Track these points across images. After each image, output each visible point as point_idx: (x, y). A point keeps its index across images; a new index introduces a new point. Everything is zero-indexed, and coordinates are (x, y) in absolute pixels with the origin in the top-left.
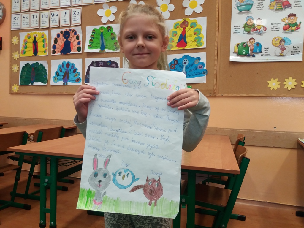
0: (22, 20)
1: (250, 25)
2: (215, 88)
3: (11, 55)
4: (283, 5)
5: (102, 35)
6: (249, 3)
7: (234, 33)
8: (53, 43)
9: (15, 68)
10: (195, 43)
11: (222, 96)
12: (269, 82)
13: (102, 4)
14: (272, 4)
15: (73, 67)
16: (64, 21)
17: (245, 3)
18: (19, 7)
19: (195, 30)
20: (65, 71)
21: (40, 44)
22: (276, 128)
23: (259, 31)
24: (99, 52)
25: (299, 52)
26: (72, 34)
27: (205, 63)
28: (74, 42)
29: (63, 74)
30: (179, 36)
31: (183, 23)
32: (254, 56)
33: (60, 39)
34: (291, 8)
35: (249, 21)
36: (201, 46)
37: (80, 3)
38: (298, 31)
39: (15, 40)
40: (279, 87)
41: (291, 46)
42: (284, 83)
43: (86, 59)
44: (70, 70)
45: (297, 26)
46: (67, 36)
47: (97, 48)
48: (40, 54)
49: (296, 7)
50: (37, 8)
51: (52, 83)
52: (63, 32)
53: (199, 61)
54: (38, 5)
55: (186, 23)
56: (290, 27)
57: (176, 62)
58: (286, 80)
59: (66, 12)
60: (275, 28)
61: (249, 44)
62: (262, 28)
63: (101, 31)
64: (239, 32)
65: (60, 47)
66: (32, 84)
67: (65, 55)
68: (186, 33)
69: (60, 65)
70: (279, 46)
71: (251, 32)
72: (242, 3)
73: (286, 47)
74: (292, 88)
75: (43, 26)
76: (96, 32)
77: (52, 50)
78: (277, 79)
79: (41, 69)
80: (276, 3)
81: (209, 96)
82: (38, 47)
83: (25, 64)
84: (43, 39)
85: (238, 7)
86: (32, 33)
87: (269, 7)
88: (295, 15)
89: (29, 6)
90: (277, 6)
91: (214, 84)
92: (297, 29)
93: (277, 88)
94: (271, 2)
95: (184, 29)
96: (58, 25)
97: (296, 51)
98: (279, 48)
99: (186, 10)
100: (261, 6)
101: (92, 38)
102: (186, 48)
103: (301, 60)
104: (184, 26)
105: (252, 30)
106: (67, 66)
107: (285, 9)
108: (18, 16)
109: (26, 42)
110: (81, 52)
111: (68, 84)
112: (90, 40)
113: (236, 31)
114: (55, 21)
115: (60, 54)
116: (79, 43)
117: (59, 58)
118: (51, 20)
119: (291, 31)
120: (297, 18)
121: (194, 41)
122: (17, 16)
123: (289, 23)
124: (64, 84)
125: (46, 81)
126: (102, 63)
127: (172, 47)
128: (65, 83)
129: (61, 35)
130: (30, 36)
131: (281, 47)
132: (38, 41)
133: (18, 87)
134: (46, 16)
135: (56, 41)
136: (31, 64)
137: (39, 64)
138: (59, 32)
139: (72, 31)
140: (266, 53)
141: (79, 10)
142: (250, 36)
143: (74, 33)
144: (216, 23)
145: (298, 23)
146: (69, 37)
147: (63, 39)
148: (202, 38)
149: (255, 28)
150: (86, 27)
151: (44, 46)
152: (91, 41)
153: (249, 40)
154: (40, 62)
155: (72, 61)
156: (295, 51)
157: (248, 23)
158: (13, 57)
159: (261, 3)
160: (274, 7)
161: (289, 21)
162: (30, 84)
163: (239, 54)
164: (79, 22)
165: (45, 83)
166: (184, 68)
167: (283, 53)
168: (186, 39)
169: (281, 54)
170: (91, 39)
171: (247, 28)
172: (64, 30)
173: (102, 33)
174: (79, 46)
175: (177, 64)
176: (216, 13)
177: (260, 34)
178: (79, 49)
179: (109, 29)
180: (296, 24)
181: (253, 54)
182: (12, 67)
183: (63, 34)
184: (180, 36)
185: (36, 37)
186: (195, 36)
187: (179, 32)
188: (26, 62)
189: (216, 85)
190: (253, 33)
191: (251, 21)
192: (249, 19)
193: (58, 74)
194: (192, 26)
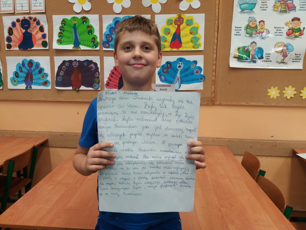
1: (252, 28)
2: (213, 95)
4: (288, 6)
5: (75, 27)
6: (252, 1)
7: (235, 35)
8: (6, 34)
10: (191, 44)
11: (220, 105)
12: (269, 90)
14: (276, 5)
15: (37, 67)
16: (20, 5)
17: (248, 1)
19: (191, 29)
20: (27, 71)
22: (272, 137)
23: (262, 35)
24: (72, 49)
25: (300, 59)
26: (33, 24)
27: (202, 67)
28: (37, 35)
29: (25, 75)
30: (173, 35)
31: (177, 19)
32: (255, 62)
33: (17, 29)
34: (296, 11)
36: (198, 48)
38: (302, 38)
40: (279, 95)
41: (293, 53)
42: (284, 92)
43: (55, 57)
44: (34, 70)
45: (300, 32)
46: (26, 26)
47: (70, 44)
49: (301, 10)
51: (10, 86)
52: (20, 21)
53: (196, 65)
55: (181, 20)
56: (293, 32)
57: (169, 65)
58: (286, 88)
60: (279, 33)
61: (250, 48)
62: (265, 31)
63: (74, 22)
64: (240, 35)
65: (17, 40)
67: (26, 50)
68: (181, 32)
69: (19, 63)
70: (281, 52)
73: (288, 54)
74: (291, 97)
76: (67, 22)
78: (277, 88)
80: (281, 4)
81: (206, 104)
85: (240, 5)
87: (273, 8)
88: (298, 19)
90: (281, 8)
91: (212, 91)
92: (300, 35)
93: (277, 96)
94: (275, 3)
95: (179, 26)
96: (12, 11)
97: (298, 58)
98: (281, 55)
99: (181, 4)
100: (264, 6)
101: (62, 31)
102: (181, 49)
103: (301, 68)
104: (179, 23)
105: (254, 32)
106: (30, 65)
107: (289, 11)
110: (48, 48)
111: (32, 88)
112: (59, 33)
113: (237, 32)
114: (7, 5)
115: (18, 49)
116: (44, 36)
117: (15, 54)
119: (294, 37)
120: (301, 23)
121: (190, 41)
123: (292, 28)
124: (27, 87)
125: (1, 83)
126: (76, 63)
127: (164, 48)
128: (29, 87)
129: (18, 25)
131: (283, 53)
135: (10, 31)
138: (15, 21)
139: (32, 20)
140: (267, 59)
144: (215, 22)
145: (302, 29)
146: (29, 27)
147: (21, 29)
148: (199, 39)
149: (258, 31)
150: (53, 16)
152: (61, 34)
153: (251, 44)
156: (296, 58)
157: (250, 25)
159: (265, 2)
160: (278, 8)
161: (293, 25)
163: (239, 59)
164: (42, 8)
166: (179, 72)
167: (284, 60)
168: (181, 38)
169: (283, 61)
170: (60, 31)
172: (21, 17)
173: (75, 25)
174: (44, 40)
175: (170, 67)
177: (263, 38)
178: (44, 44)
179: (84, 20)
180: (299, 30)
181: (254, 59)
183: (20, 22)
184: (174, 34)
186: (191, 36)
187: (173, 30)
189: (214, 93)
190: (255, 36)
191: (254, 22)
192: (252, 20)
193: (17, 74)
194: (188, 23)
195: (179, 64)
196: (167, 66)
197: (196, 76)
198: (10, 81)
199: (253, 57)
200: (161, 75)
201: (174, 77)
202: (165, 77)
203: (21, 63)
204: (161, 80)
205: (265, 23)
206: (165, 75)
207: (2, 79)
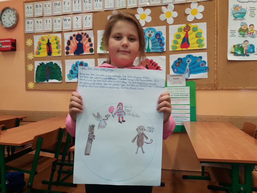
0: (36, 24)
1: (244, 30)
2: (216, 82)
3: (26, 56)
6: (243, 11)
7: (231, 36)
8: (66, 45)
9: (30, 67)
10: (197, 45)
11: (222, 89)
13: (111, 11)
15: (86, 66)
16: (76, 25)
17: (239, 11)
18: (32, 13)
19: (196, 34)
21: (54, 46)
23: (252, 35)
26: (84, 37)
27: (206, 61)
28: (86, 44)
29: (77, 72)
30: (182, 39)
31: (186, 28)
32: (248, 55)
33: (73, 41)
35: (243, 26)
36: (202, 47)
37: (91, 10)
39: (29, 43)
43: (98, 59)
46: (79, 39)
48: (54, 54)
50: (50, 14)
51: (67, 80)
52: (75, 35)
53: (201, 60)
54: (51, 11)
55: (189, 28)
57: (180, 60)
59: (78, 18)
61: (244, 45)
62: (255, 32)
64: (235, 36)
65: (73, 48)
66: (47, 81)
67: (78, 55)
68: (189, 36)
69: (74, 64)
71: (245, 35)
72: (237, 11)
75: (56, 30)
77: (66, 51)
79: (55, 68)
81: (211, 89)
82: (51, 48)
83: (40, 64)
84: (56, 41)
85: (234, 14)
86: (46, 36)
89: (42, 11)
91: (215, 79)
95: (187, 32)
96: (70, 29)
99: (188, 17)
100: (253, 14)
102: (189, 49)
104: (187, 30)
105: (246, 33)
106: (81, 65)
108: (32, 21)
109: (40, 44)
110: (93, 53)
113: (232, 34)
114: (67, 26)
115: (73, 54)
116: (91, 45)
117: (72, 58)
118: (64, 24)
121: (196, 42)
122: (30, 21)
125: (61, 78)
127: (176, 48)
129: (74, 38)
130: (44, 39)
132: (51, 43)
133: (34, 84)
134: (59, 21)
135: (69, 43)
136: (45, 64)
137: (54, 64)
138: (72, 35)
139: (84, 34)
141: (90, 16)
142: (245, 39)
143: (86, 36)
144: (214, 28)
146: (81, 39)
147: (76, 41)
148: (202, 40)
149: (249, 32)
150: (98, 31)
151: (57, 48)
152: (102, 44)
153: (244, 42)
154: (54, 62)
155: (85, 61)
157: (243, 28)
158: (28, 57)
159: (253, 11)
162: (45, 81)
163: (235, 54)
164: (90, 26)
165: (60, 80)
166: (188, 66)
168: (189, 41)
171: (241, 32)
172: (76, 33)
174: (91, 48)
175: (181, 62)
176: (214, 20)
177: (253, 37)
178: (91, 50)
181: (247, 54)
182: (27, 66)
183: (76, 37)
184: (184, 38)
185: (50, 39)
186: (197, 39)
187: (183, 35)
188: (41, 62)
189: (216, 80)
190: (247, 36)
191: (245, 26)
192: (243, 24)
193: (72, 72)
194: (194, 30)
195: (188, 59)
196: (179, 61)
197: (201, 67)
198: (67, 76)
199: (246, 52)
200: (174, 68)
201: (184, 70)
202: (177, 69)
203: (75, 64)
204: (174, 72)
205: (254, 26)
206: (177, 68)
207: (62, 76)
